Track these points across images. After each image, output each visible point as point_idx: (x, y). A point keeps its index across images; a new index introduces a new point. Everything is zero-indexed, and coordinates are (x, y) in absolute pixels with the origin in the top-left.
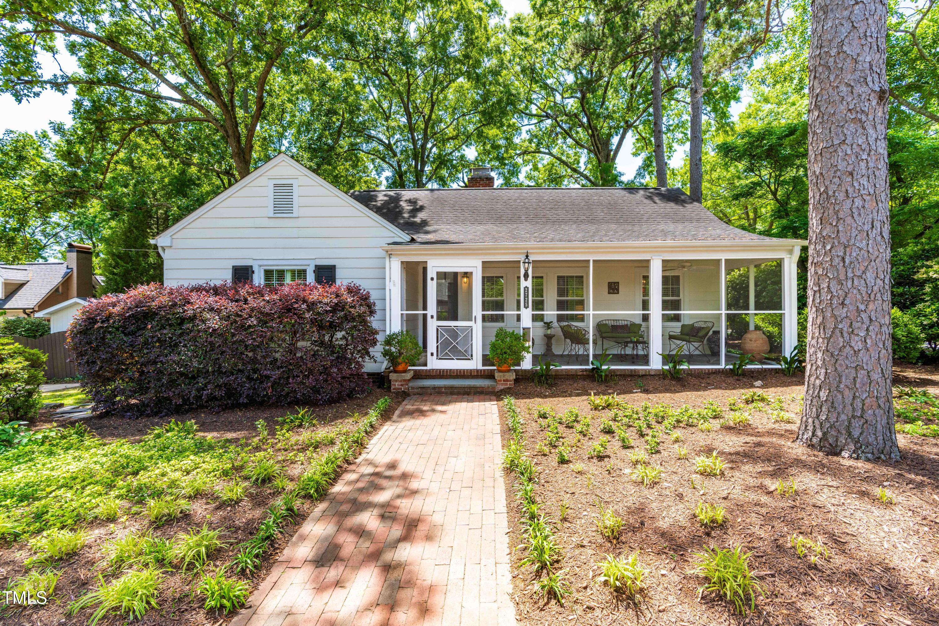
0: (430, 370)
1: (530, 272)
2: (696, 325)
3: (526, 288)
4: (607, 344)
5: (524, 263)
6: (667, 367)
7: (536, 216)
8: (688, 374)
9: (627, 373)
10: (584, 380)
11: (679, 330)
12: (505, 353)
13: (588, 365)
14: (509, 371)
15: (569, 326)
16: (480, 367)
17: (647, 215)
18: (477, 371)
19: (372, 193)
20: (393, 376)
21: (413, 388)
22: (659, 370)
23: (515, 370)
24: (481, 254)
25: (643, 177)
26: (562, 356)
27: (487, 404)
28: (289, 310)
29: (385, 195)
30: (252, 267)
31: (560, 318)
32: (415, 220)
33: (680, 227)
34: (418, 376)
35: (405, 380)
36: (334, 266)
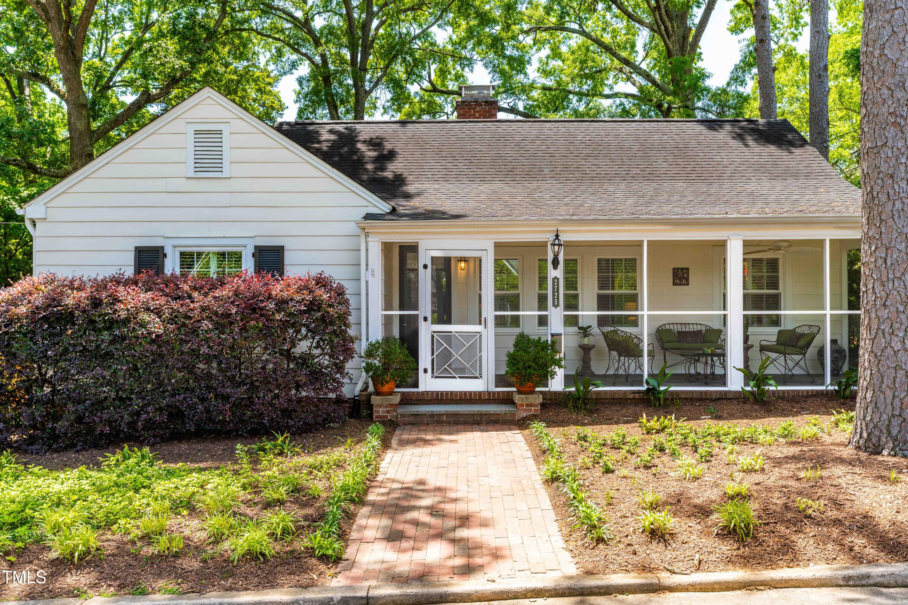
0: (423, 393)
1: (561, 258)
2: (799, 331)
3: (556, 278)
4: (671, 358)
5: (553, 245)
6: (748, 389)
7: (566, 167)
8: (779, 398)
9: (695, 396)
10: (636, 405)
11: (775, 338)
12: (529, 367)
13: (642, 385)
14: (533, 392)
15: (615, 332)
16: (493, 388)
17: (732, 167)
18: (489, 393)
19: (311, 128)
20: (375, 400)
21: (402, 416)
22: (739, 392)
23: (541, 392)
24: (493, 233)
25: (743, 83)
26: (605, 376)
27: (508, 433)
28: (254, 310)
29: (331, 131)
30: (162, 248)
31: (602, 321)
32: (386, 174)
33: (779, 185)
34: (406, 400)
35: (391, 405)
36: (283, 247)
